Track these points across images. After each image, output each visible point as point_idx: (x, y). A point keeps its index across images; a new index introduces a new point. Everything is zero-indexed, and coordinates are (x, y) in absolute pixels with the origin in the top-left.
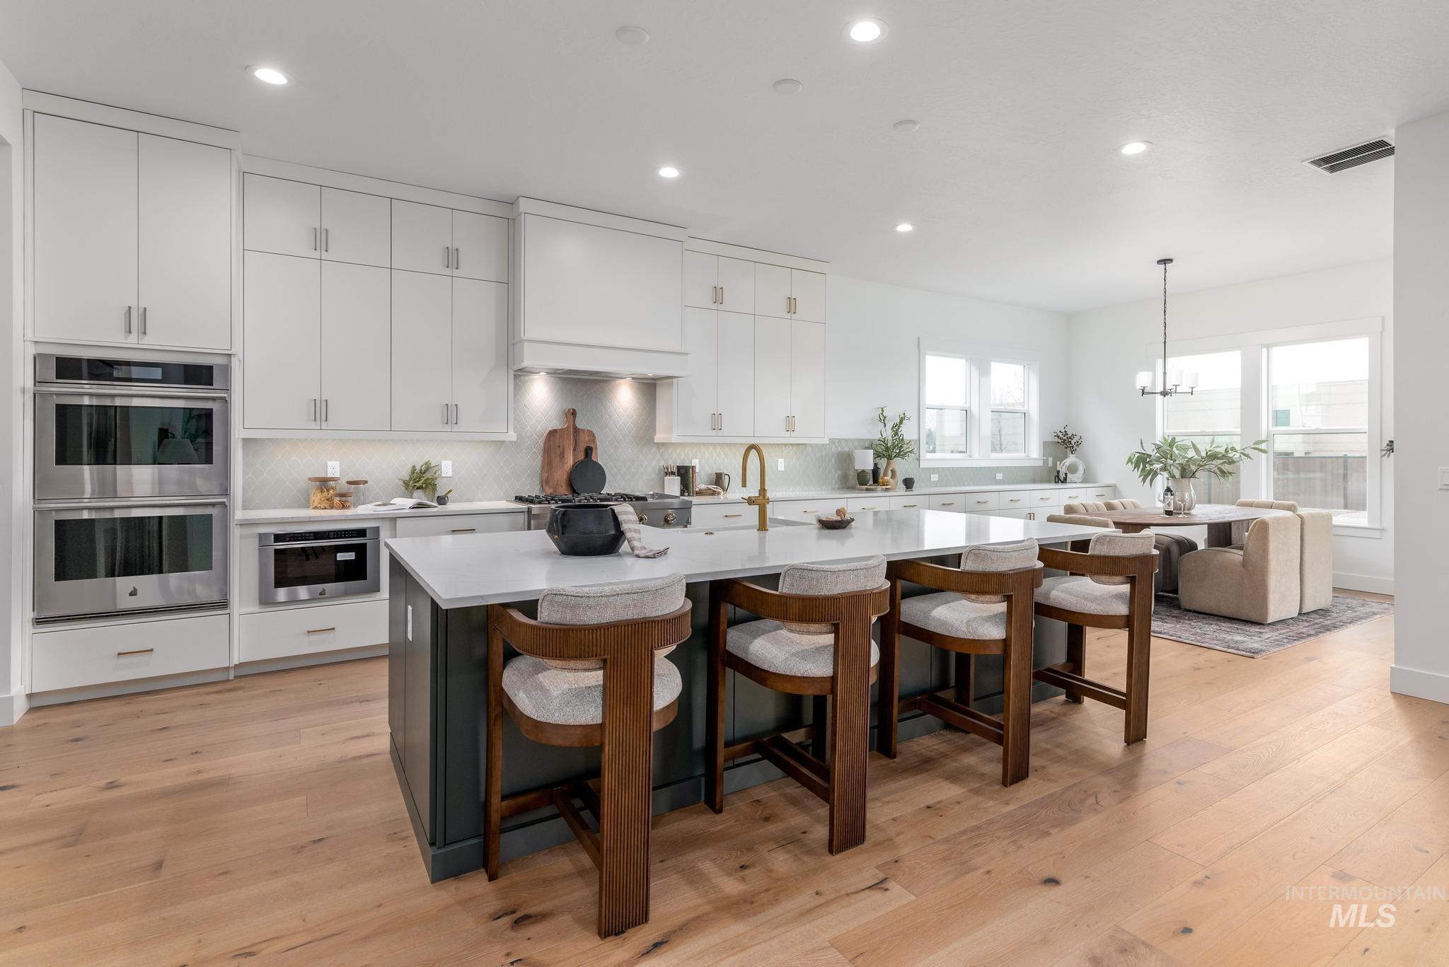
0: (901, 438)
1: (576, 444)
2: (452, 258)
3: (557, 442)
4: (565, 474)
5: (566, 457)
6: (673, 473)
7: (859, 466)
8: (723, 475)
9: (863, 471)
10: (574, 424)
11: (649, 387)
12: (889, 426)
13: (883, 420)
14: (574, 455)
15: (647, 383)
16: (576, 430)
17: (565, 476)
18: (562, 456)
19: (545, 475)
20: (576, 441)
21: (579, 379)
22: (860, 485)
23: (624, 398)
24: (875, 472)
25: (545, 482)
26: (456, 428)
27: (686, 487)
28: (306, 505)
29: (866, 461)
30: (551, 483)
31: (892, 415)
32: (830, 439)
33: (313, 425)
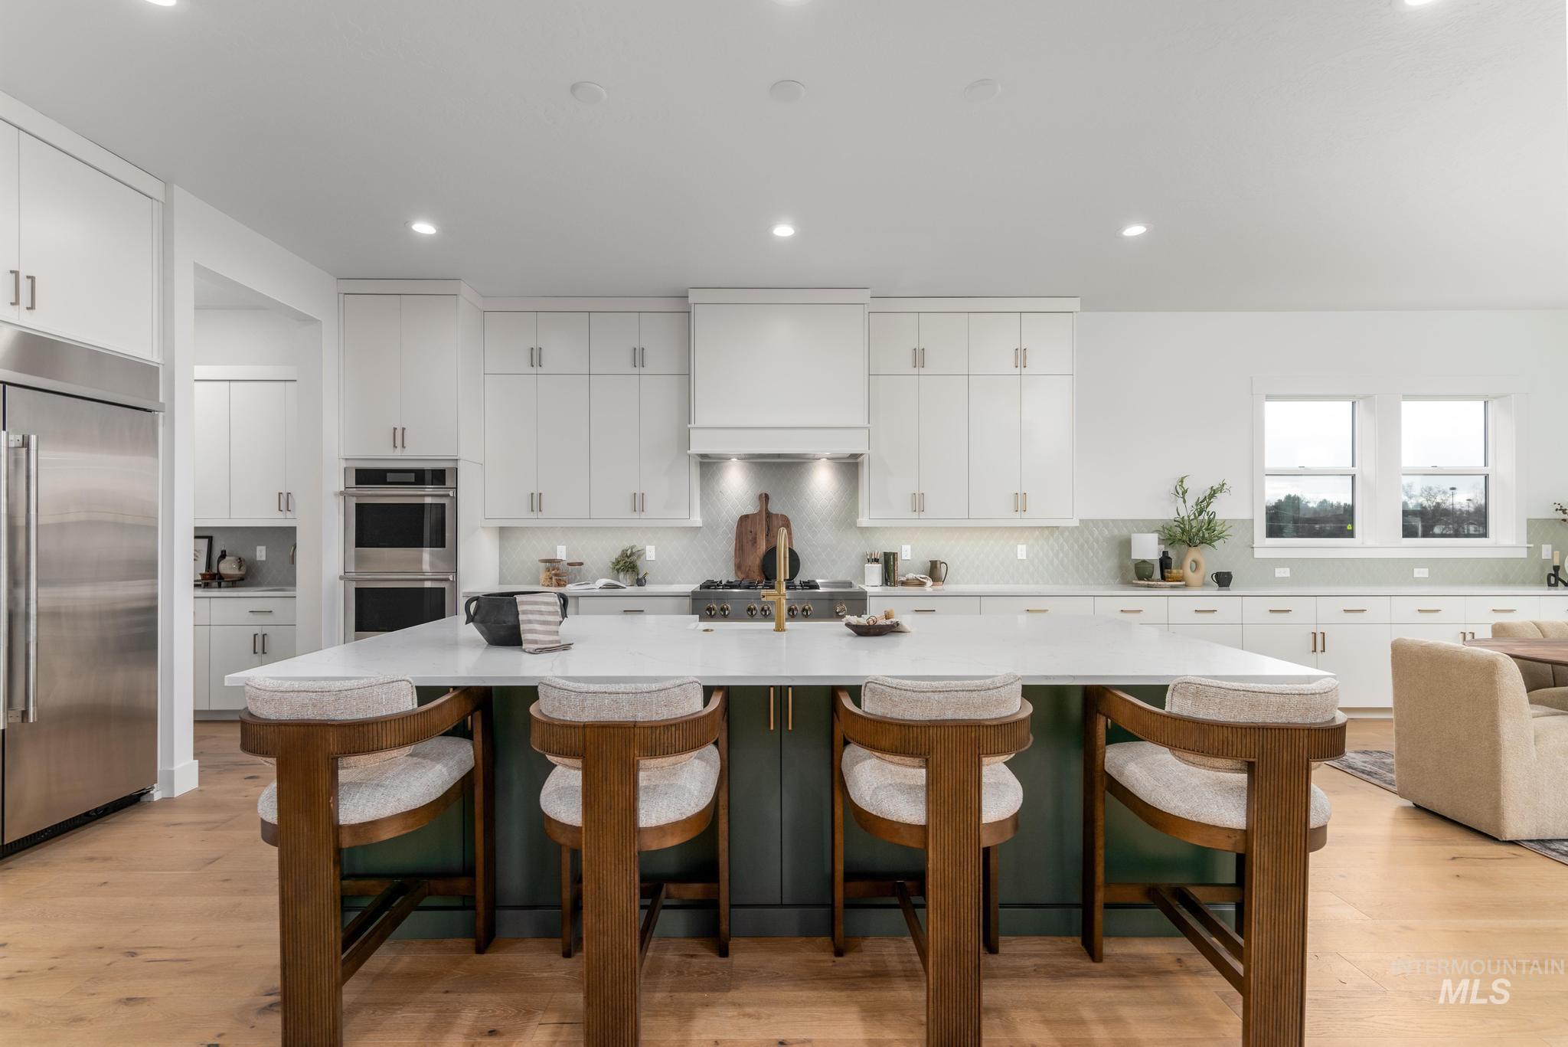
0: (1212, 517)
1: (769, 529)
2: (638, 357)
3: (749, 528)
4: (758, 559)
5: (758, 542)
6: (876, 561)
7: (1137, 554)
8: (939, 563)
9: (1144, 561)
10: (767, 509)
11: (850, 467)
12: (1191, 501)
13: (1181, 492)
14: (767, 541)
15: (844, 463)
16: (769, 515)
17: (758, 561)
18: (754, 541)
19: (738, 561)
20: (768, 527)
21: (774, 463)
22: (1140, 579)
23: (822, 482)
24: (1165, 562)
25: (739, 567)
26: (643, 515)
27: (889, 576)
28: (538, 583)
29: (1148, 548)
30: (743, 568)
31: (1197, 489)
32: (1080, 520)
33: (531, 515)
